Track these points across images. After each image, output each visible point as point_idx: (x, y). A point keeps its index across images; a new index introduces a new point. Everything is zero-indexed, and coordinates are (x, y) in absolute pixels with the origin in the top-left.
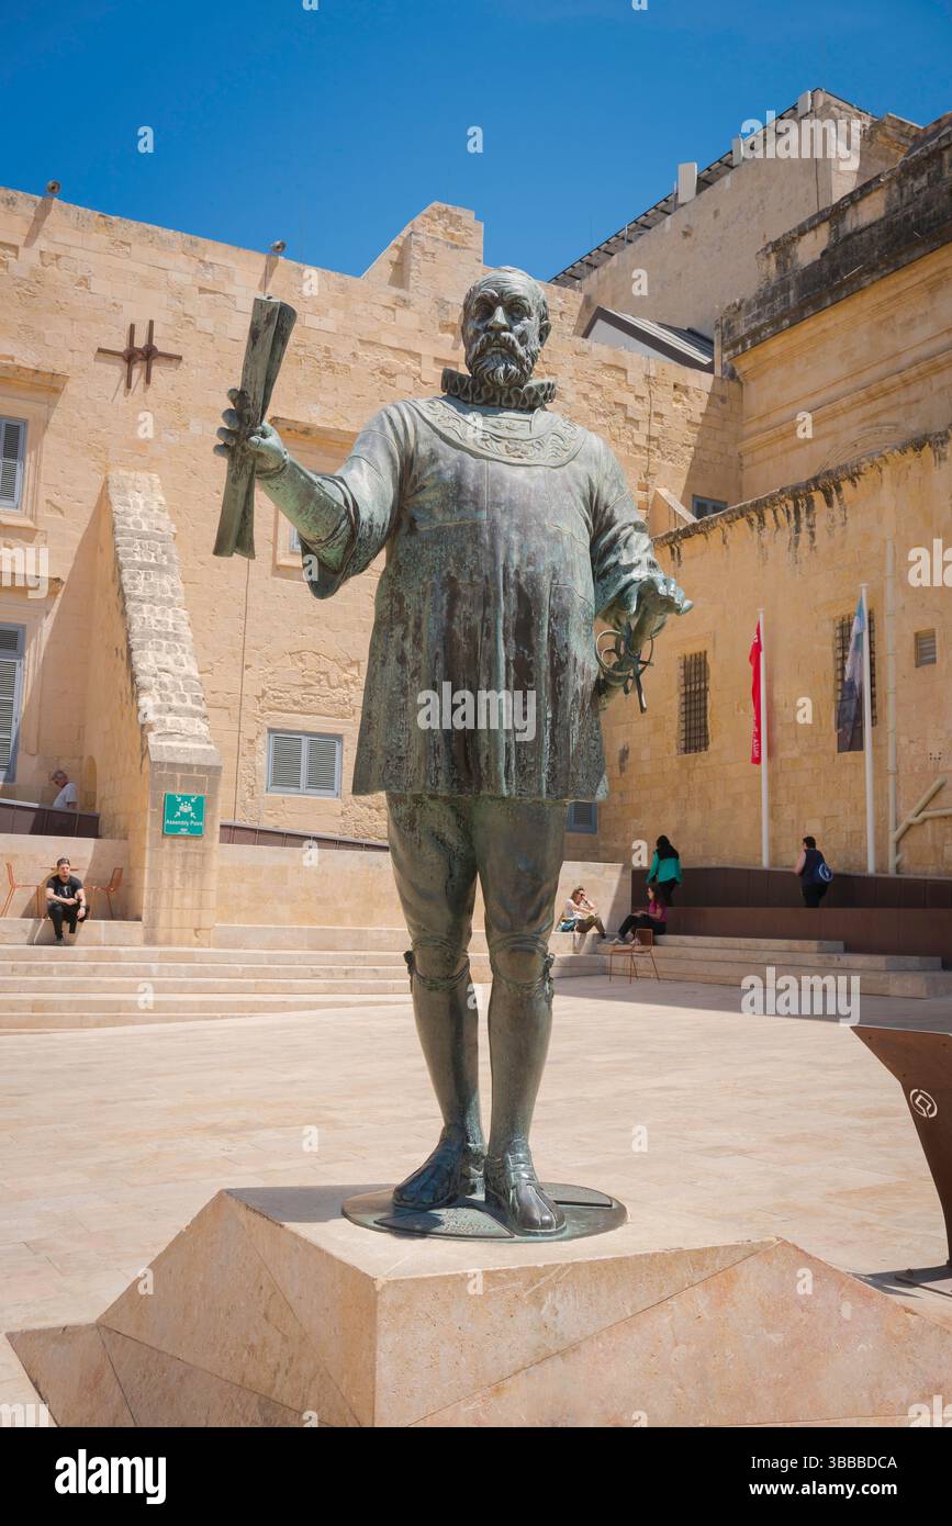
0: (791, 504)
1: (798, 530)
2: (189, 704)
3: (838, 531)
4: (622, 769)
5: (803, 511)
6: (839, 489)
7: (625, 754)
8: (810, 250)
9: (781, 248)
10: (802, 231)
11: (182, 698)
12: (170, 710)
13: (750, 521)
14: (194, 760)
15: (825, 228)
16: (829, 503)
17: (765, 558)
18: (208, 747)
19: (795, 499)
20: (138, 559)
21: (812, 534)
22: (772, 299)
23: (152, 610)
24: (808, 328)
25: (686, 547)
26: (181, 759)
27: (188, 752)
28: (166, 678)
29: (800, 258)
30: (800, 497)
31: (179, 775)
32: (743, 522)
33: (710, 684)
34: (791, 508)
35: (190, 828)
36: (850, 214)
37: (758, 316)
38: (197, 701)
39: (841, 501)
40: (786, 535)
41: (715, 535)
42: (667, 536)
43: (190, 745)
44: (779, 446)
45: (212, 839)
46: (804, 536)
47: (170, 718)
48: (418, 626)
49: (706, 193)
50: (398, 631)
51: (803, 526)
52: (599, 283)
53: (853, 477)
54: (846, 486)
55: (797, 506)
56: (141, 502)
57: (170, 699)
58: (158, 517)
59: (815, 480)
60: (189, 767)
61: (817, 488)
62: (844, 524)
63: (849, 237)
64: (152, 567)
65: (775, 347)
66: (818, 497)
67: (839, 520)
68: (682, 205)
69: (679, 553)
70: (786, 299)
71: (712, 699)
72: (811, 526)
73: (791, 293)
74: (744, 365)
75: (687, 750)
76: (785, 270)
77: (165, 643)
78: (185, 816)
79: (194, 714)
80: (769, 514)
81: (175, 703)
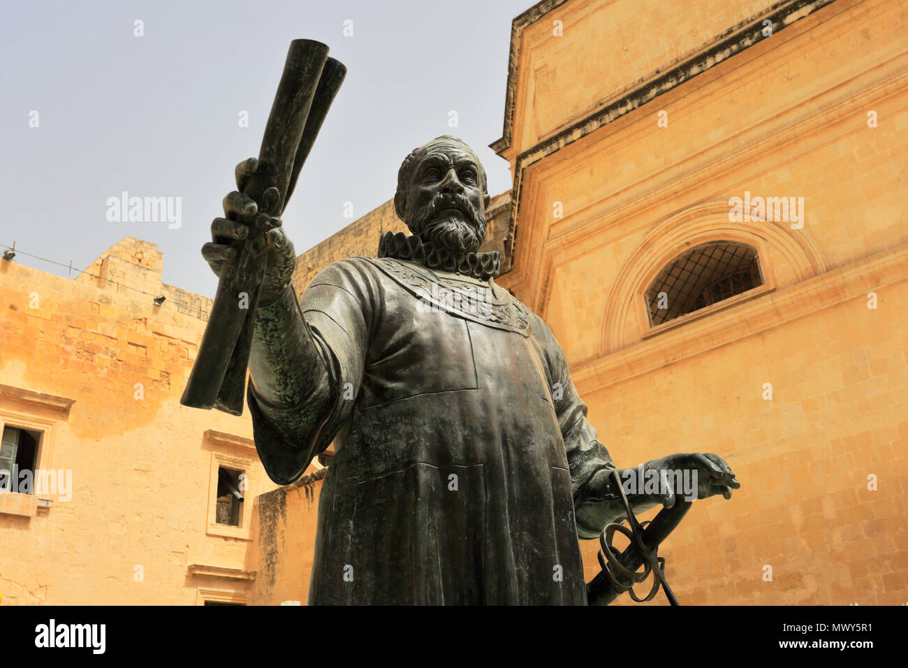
69: (312, 492)
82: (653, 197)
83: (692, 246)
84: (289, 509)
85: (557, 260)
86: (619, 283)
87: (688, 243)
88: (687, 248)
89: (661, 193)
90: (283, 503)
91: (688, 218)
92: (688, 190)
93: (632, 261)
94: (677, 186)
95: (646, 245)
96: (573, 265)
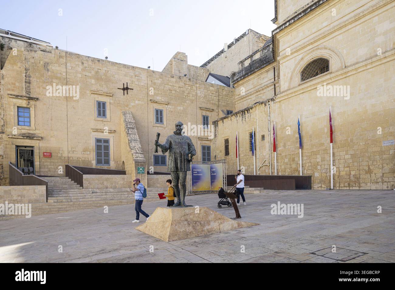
0: (242, 113)
1: (243, 118)
2: (140, 152)
3: (249, 118)
4: (215, 159)
5: (244, 114)
6: (249, 110)
7: (215, 156)
8: (247, 63)
9: (242, 62)
10: (246, 59)
11: (139, 151)
12: (137, 153)
13: (235, 116)
14: (142, 161)
15: (250, 59)
16: (248, 113)
17: (238, 122)
18: (143, 159)
19: (242, 112)
20: (129, 127)
21: (245, 118)
22: (240, 73)
23: (132, 136)
24: (246, 79)
25: (225, 120)
26: (140, 161)
27: (141, 160)
28: (136, 148)
29: (245, 65)
30: (244, 112)
31: (139, 164)
32: (234, 116)
33: (229, 144)
34: (242, 114)
35: (142, 172)
36: (254, 56)
37: (238, 76)
38: (141, 151)
39: (250, 113)
40: (241, 118)
41: (229, 119)
42: (221, 118)
43: (141, 159)
44: (242, 100)
45: (146, 174)
46: (244, 119)
47: (137, 154)
48: (172, 156)
49: (229, 49)
50: (171, 157)
51: (244, 117)
52: (210, 66)
53: (252, 108)
54: (250, 110)
55: (243, 113)
56: (128, 116)
57: (137, 151)
58: (131, 119)
59: (246, 109)
60: (141, 162)
61: (246, 110)
62: (250, 117)
63: (254, 61)
64: (132, 128)
65: (241, 82)
66: (246, 112)
67: (250, 116)
68: (225, 51)
69: (223, 121)
70: (243, 73)
71: (230, 147)
72: (245, 117)
73: (244, 72)
74: (235, 85)
75: (226, 155)
76: (243, 67)
77: (135, 141)
78: (141, 171)
79: (141, 154)
80: (238, 115)
81: (138, 152)
82: (306, 44)
83: (314, 59)
84: (219, 125)
85: (281, 62)
86: (294, 70)
87: (313, 58)
88: (312, 60)
89: (308, 43)
90: (217, 124)
91: (314, 51)
92: (315, 42)
93: (299, 63)
94: (312, 41)
95: (302, 59)
96: (284, 64)
